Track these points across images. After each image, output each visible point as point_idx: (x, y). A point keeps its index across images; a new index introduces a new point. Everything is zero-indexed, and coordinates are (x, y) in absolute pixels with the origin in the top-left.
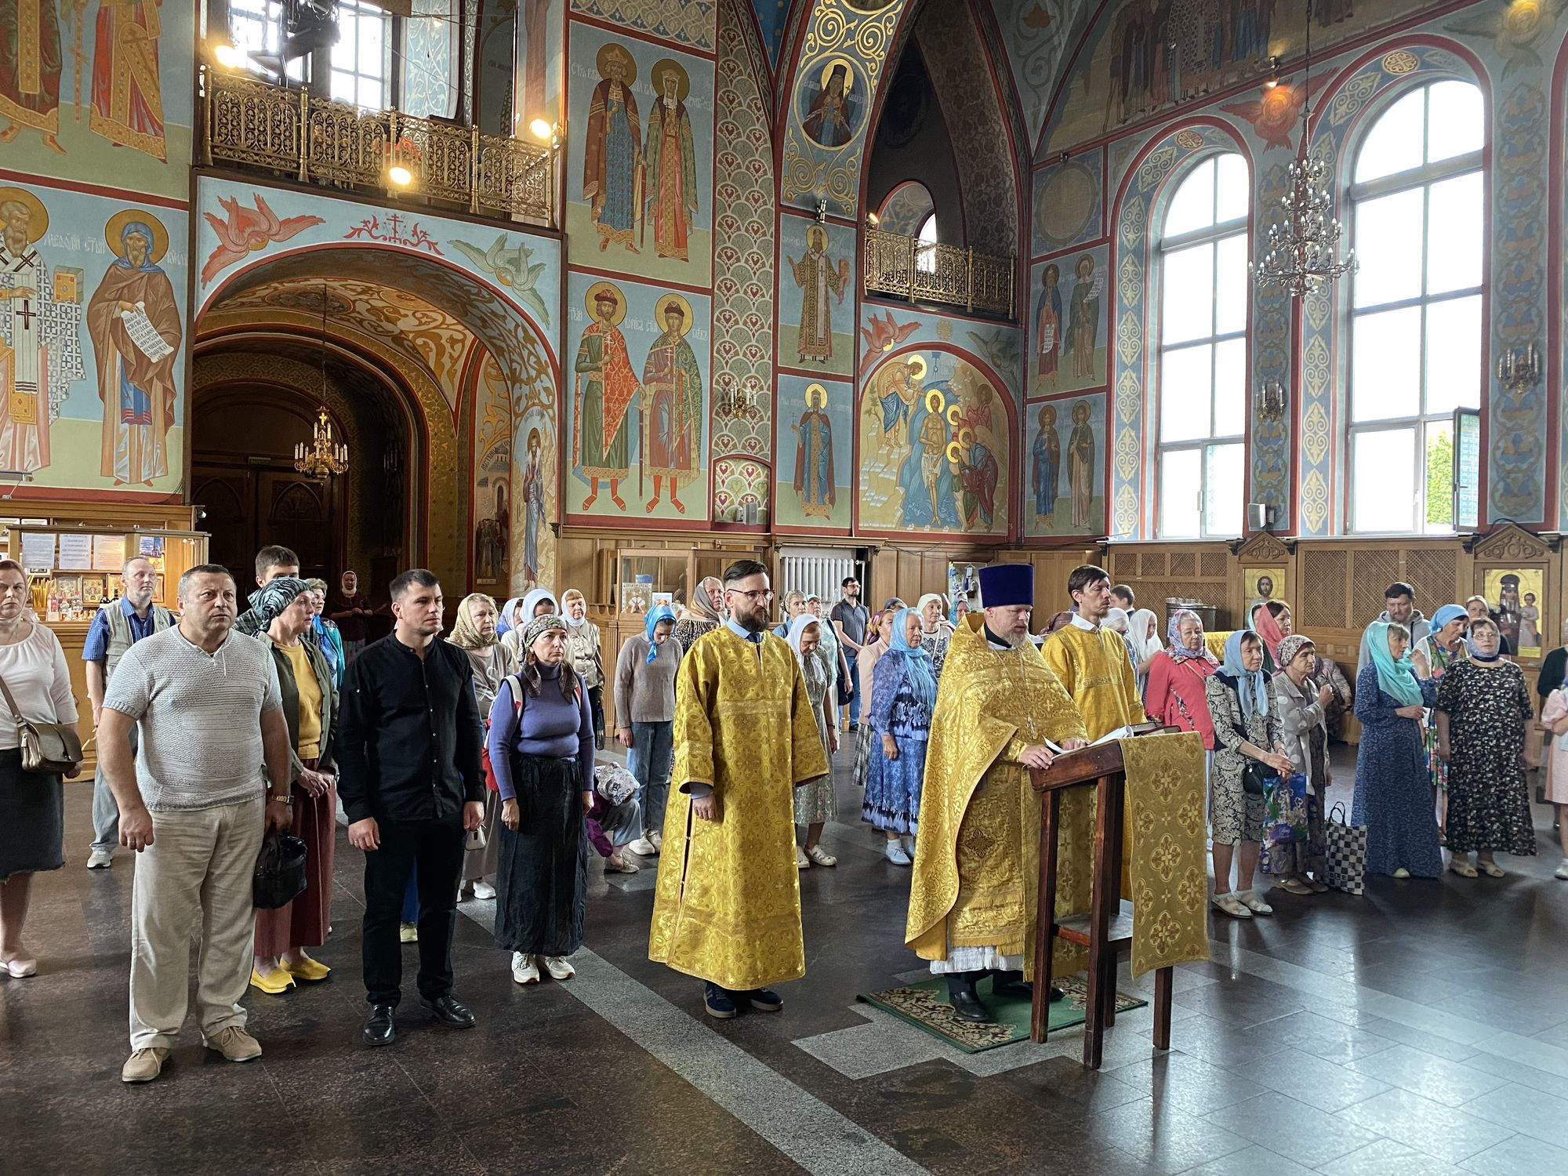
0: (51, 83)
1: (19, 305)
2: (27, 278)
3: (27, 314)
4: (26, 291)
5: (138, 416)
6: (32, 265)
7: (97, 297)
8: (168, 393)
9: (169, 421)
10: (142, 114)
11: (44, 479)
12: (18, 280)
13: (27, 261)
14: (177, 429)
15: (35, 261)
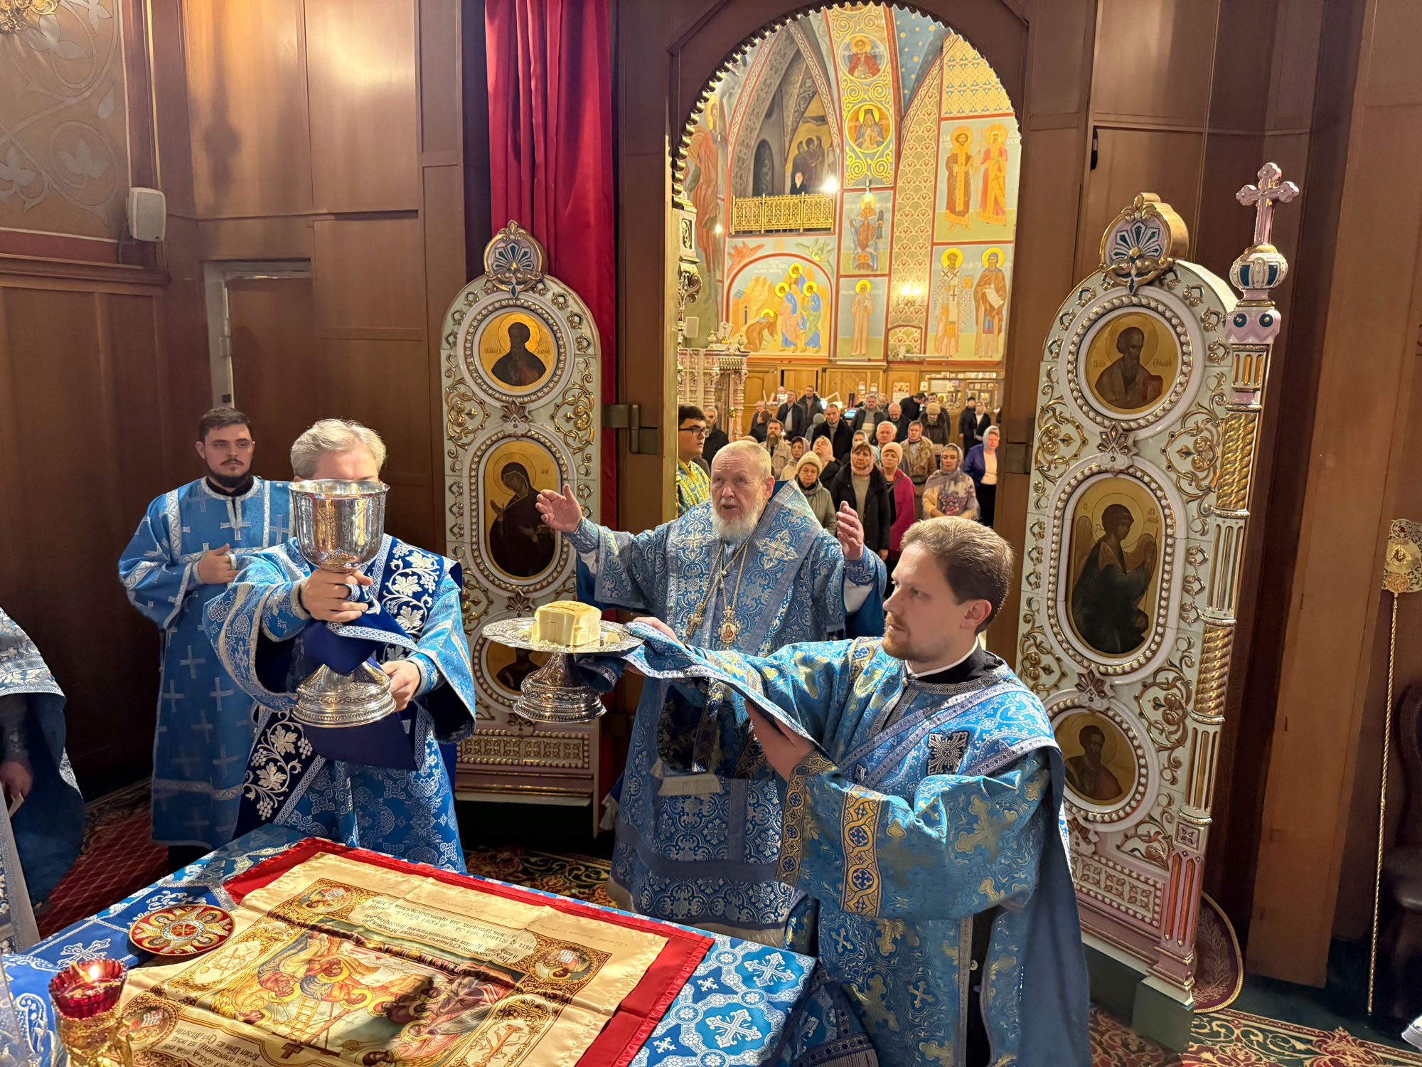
0: (967, 204)
1: (951, 292)
2: (955, 282)
3: (954, 295)
4: (954, 286)
5: (989, 330)
7: (977, 286)
8: (1000, 320)
9: (1000, 331)
10: (999, 209)
11: (956, 358)
12: (953, 283)
13: (955, 275)
14: (1003, 335)
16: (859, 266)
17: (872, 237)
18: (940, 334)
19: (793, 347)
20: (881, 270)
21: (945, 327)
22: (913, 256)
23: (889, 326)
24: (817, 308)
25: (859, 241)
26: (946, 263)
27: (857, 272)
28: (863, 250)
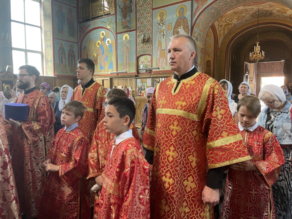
1: (162, 34)
3: (164, 35)
4: (164, 30)
6: (164, 25)
7: (174, 28)
12: (163, 28)
13: (163, 24)
15: (165, 24)
16: (124, 28)
17: (128, 11)
18: (158, 57)
19: (104, 70)
20: (133, 27)
21: (161, 53)
22: (145, 18)
23: (138, 55)
24: (111, 51)
25: (123, 15)
26: (159, 18)
27: (123, 30)
28: (125, 19)
